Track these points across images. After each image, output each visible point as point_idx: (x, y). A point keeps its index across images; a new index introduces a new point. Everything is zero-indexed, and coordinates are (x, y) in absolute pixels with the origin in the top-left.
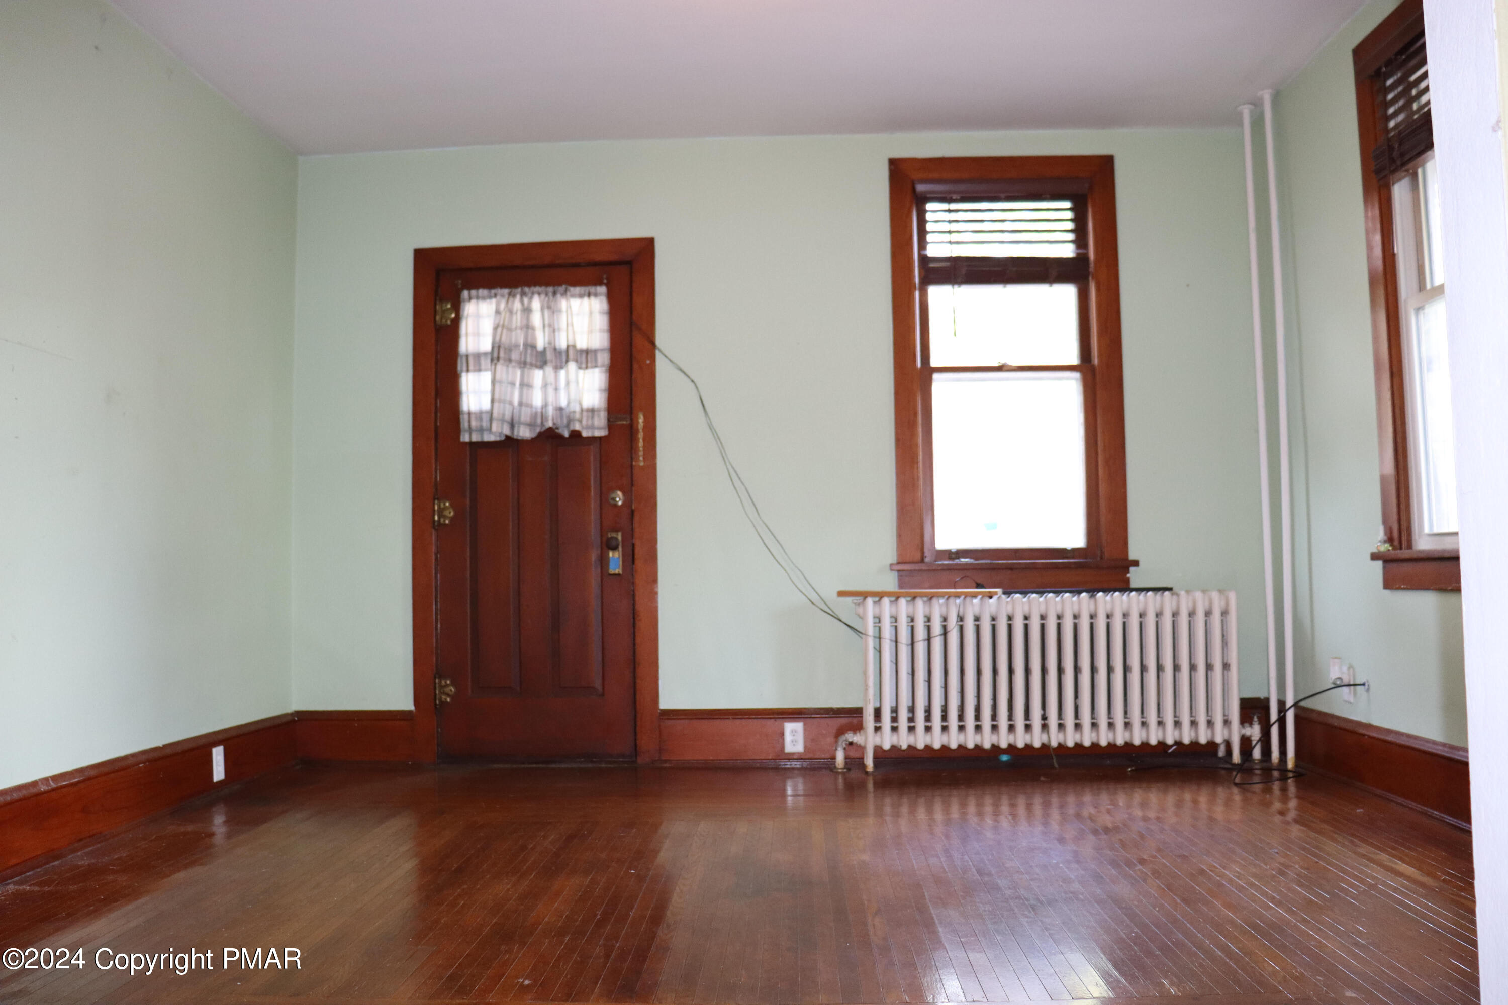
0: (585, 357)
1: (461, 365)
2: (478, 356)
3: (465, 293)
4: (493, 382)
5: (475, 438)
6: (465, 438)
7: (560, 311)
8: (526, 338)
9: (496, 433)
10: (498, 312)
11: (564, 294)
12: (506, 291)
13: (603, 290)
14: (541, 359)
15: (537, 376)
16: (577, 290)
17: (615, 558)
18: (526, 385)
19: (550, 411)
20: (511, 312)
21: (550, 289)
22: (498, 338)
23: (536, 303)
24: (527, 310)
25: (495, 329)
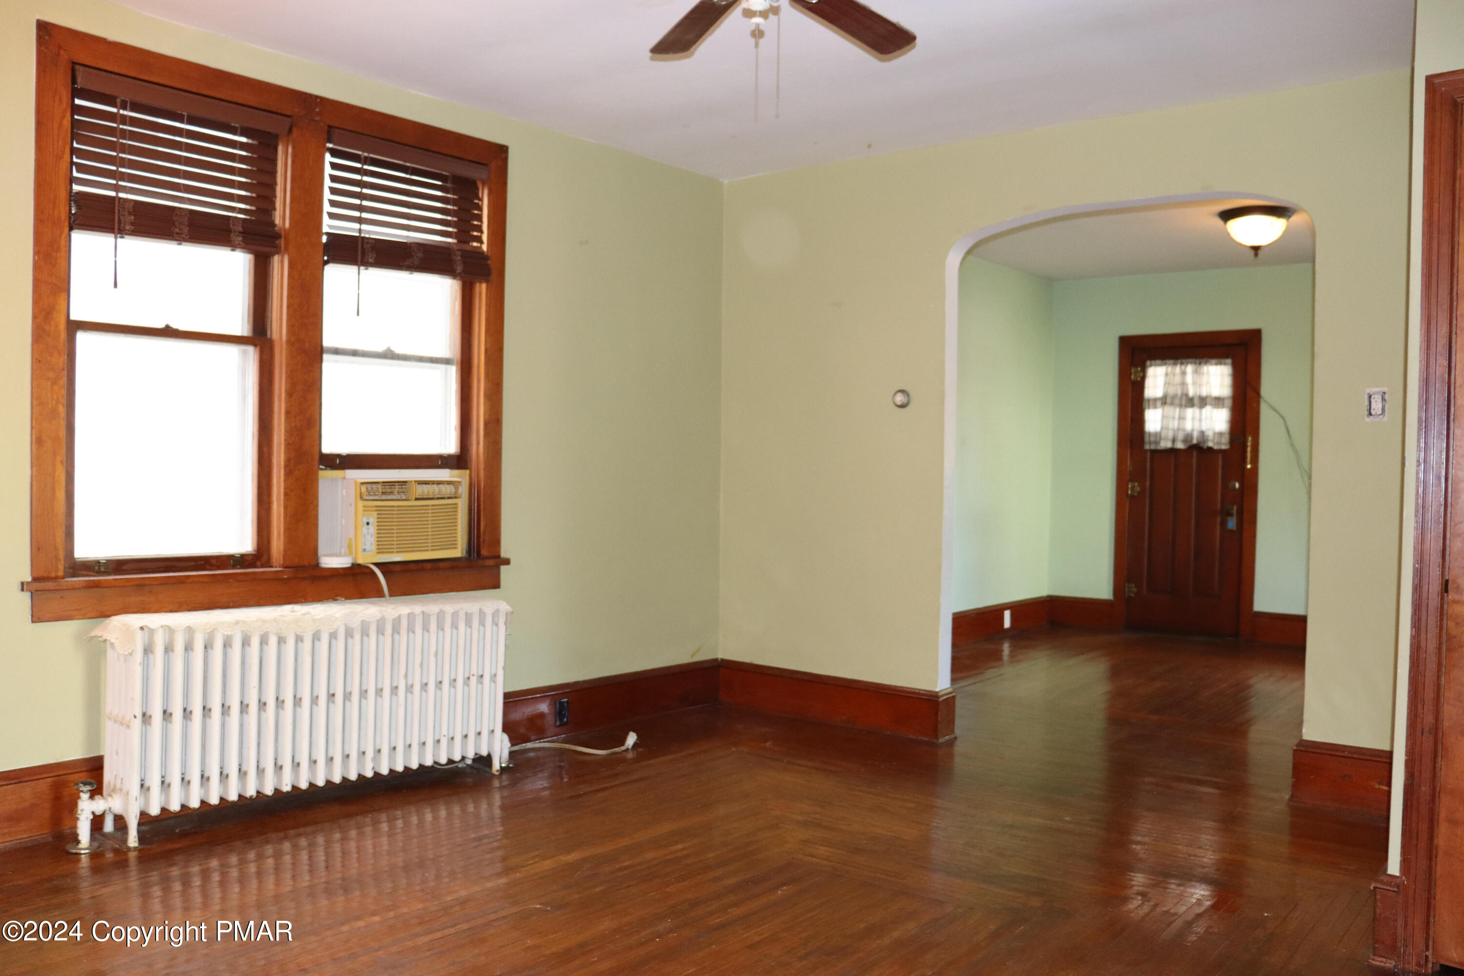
0: (1218, 402)
1: (1146, 404)
2: (1155, 400)
3: (1148, 363)
4: (1163, 417)
5: (1153, 447)
6: (1147, 447)
7: (1203, 374)
8: (1182, 389)
9: (1166, 444)
10: (1167, 374)
11: (1206, 363)
12: (1172, 361)
13: (1229, 361)
14: (1190, 402)
15: (1190, 412)
16: (1214, 361)
17: (1232, 524)
18: (1182, 418)
19: (1195, 435)
20: (1174, 375)
21: (1198, 361)
22: (1166, 390)
23: (1190, 368)
24: (1184, 373)
25: (1165, 384)
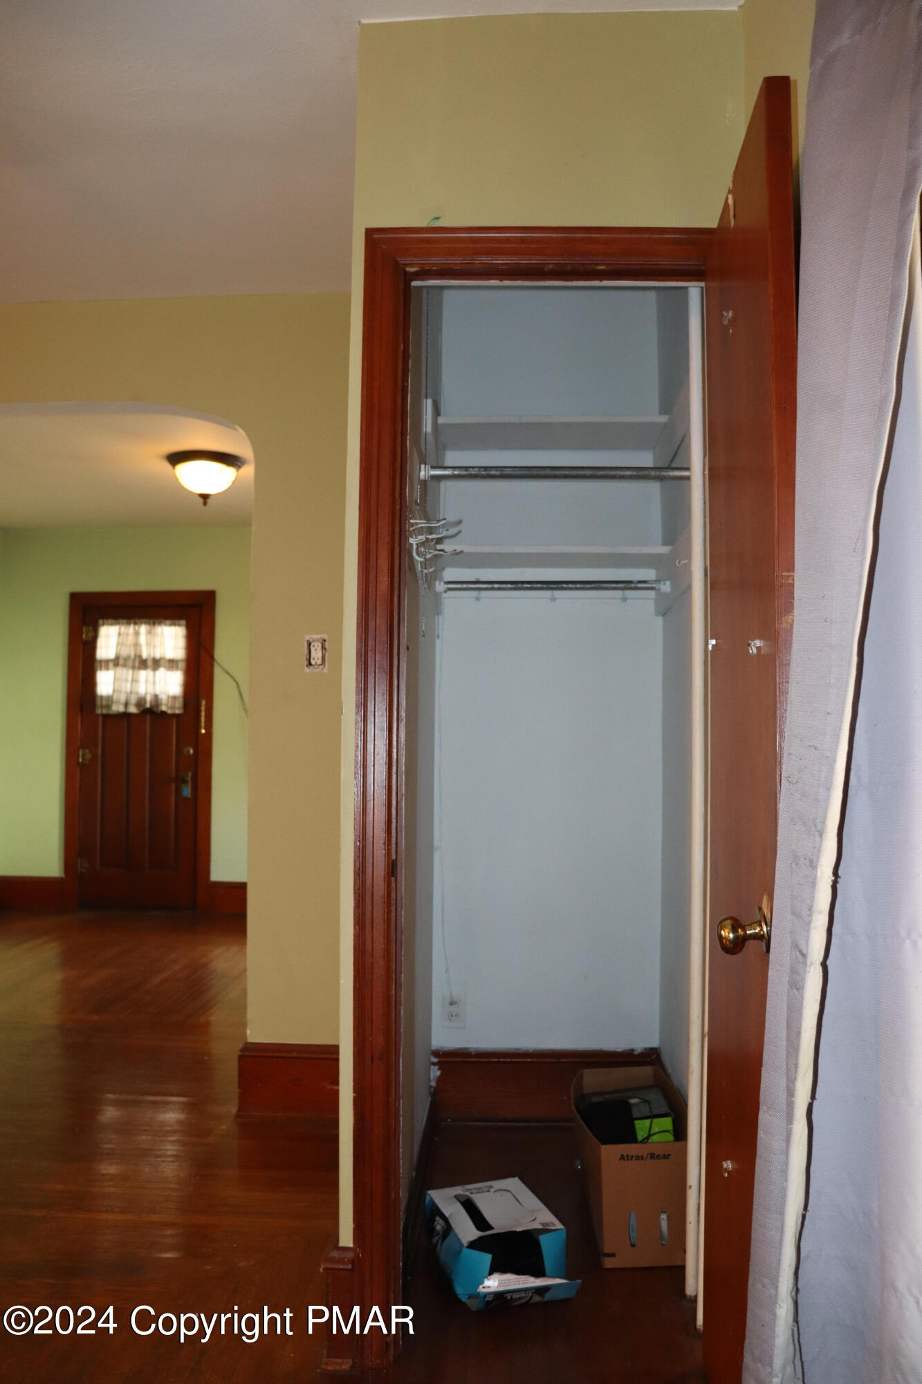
0: (172, 664)
1: (98, 665)
2: (107, 662)
3: (101, 622)
4: (115, 679)
5: (105, 711)
6: (99, 711)
7: (158, 635)
8: (136, 650)
9: (118, 708)
10: (120, 634)
11: (160, 624)
12: (125, 621)
13: (183, 622)
14: (143, 664)
15: (143, 674)
16: (168, 622)
17: (187, 791)
18: (135, 681)
19: (149, 698)
20: (128, 635)
21: (152, 621)
22: (118, 650)
23: (143, 629)
24: (137, 634)
25: (118, 645)
